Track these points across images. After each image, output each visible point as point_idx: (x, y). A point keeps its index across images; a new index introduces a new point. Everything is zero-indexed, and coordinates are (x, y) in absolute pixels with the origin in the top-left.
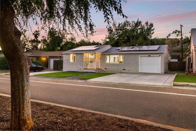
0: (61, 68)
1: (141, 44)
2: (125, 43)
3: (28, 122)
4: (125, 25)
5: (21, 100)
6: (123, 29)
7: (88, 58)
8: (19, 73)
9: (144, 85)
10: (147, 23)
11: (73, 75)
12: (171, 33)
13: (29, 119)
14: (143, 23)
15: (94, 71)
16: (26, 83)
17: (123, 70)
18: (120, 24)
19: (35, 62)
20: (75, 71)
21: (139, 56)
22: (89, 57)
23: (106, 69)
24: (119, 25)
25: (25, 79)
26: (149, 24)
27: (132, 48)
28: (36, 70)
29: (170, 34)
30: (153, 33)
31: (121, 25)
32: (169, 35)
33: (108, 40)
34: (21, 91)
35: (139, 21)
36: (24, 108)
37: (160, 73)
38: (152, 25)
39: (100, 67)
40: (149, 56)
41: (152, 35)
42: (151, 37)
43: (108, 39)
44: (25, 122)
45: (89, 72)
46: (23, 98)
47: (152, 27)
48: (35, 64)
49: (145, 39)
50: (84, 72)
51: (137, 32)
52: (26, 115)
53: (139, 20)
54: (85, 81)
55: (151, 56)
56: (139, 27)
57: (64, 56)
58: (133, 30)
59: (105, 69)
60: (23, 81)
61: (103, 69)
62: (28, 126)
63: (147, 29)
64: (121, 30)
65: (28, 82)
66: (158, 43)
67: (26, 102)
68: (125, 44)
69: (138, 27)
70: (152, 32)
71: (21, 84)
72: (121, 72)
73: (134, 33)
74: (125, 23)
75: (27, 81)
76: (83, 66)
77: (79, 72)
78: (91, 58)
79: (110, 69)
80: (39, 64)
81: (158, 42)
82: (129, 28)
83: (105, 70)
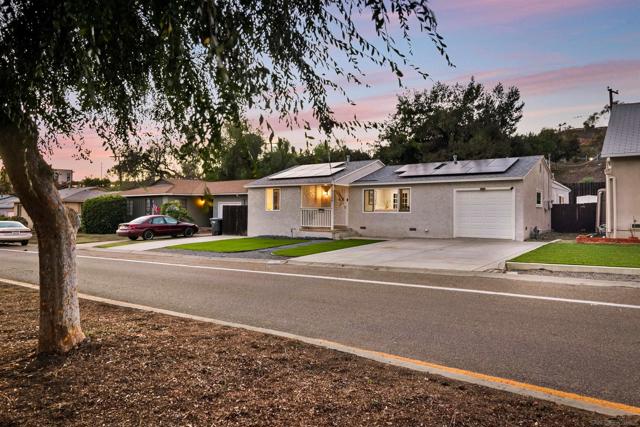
0: (242, 228)
1: (480, 155)
2: (433, 150)
3: (70, 331)
4: (436, 96)
5: (58, 291)
6: (430, 110)
7: (316, 199)
8: (53, 242)
9: (427, 270)
10: (499, 90)
11: (267, 246)
12: (599, 112)
13: (73, 327)
14: (488, 90)
15: (329, 235)
16: (66, 260)
17: (411, 229)
18: (420, 96)
19: (177, 213)
20: (280, 235)
21: (455, 190)
22: (319, 196)
23: (364, 228)
24: (418, 97)
25: (65, 253)
26: (506, 91)
27: (437, 168)
28: (180, 232)
29: (596, 114)
30: (517, 120)
31: (422, 99)
32: (592, 118)
33: (385, 143)
34: (56, 274)
35: (475, 85)
36: (62, 306)
37: (514, 238)
38: (514, 95)
39: (347, 224)
40: (483, 190)
41: (518, 125)
42: (515, 130)
43: (386, 141)
44: (63, 331)
45: (316, 239)
46: (61, 288)
47: (517, 99)
48: (176, 218)
49: (492, 139)
50: (302, 239)
51: (470, 118)
52: (65, 319)
53: (475, 79)
54: (284, 262)
55: (487, 188)
56: (476, 103)
57: (250, 194)
58: (457, 113)
59: (362, 228)
60: (60, 256)
61: (357, 229)
62: (70, 339)
63: (499, 107)
64: (422, 112)
65: (71, 259)
66: (534, 148)
67: (66, 296)
68: (435, 155)
69: (472, 101)
70: (515, 115)
71: (55, 263)
72: (405, 235)
73: (460, 120)
74: (434, 92)
75: (70, 256)
76: (299, 220)
77: (289, 238)
78: (322, 199)
79: (375, 228)
80: (188, 218)
81: (535, 145)
82: (446, 105)
83: (361, 231)
